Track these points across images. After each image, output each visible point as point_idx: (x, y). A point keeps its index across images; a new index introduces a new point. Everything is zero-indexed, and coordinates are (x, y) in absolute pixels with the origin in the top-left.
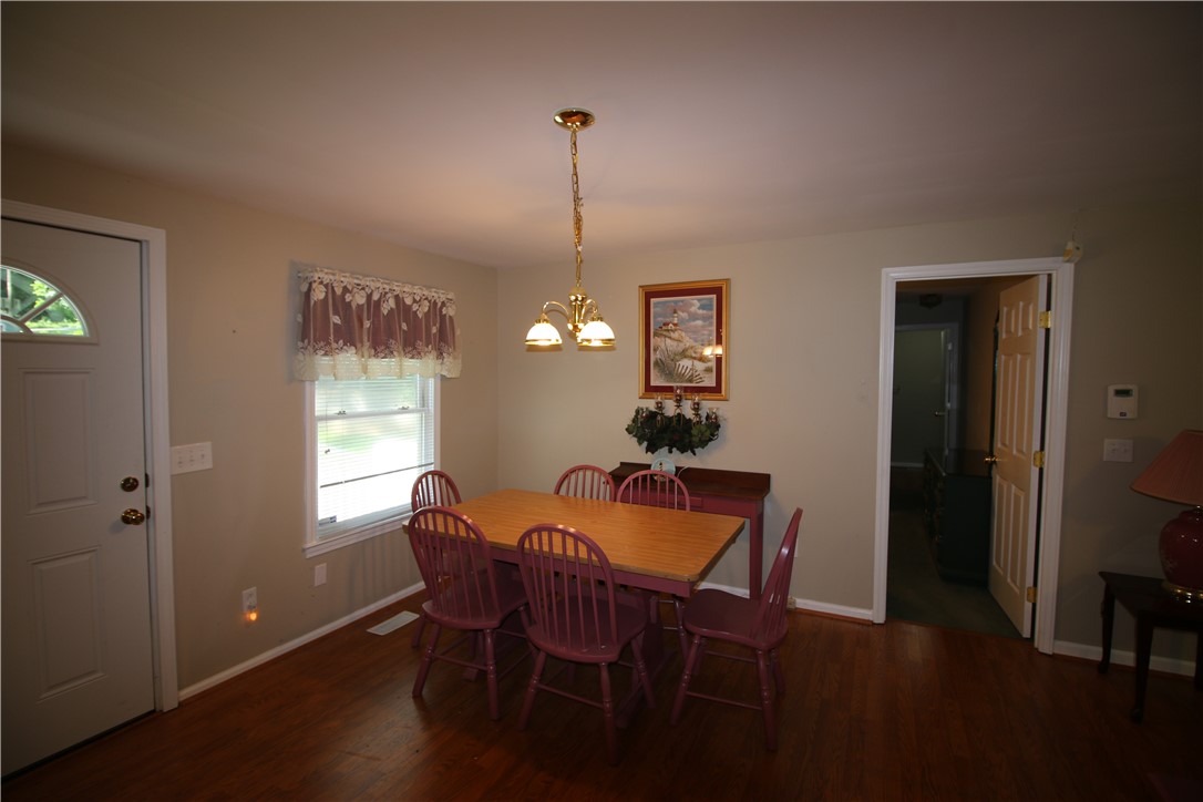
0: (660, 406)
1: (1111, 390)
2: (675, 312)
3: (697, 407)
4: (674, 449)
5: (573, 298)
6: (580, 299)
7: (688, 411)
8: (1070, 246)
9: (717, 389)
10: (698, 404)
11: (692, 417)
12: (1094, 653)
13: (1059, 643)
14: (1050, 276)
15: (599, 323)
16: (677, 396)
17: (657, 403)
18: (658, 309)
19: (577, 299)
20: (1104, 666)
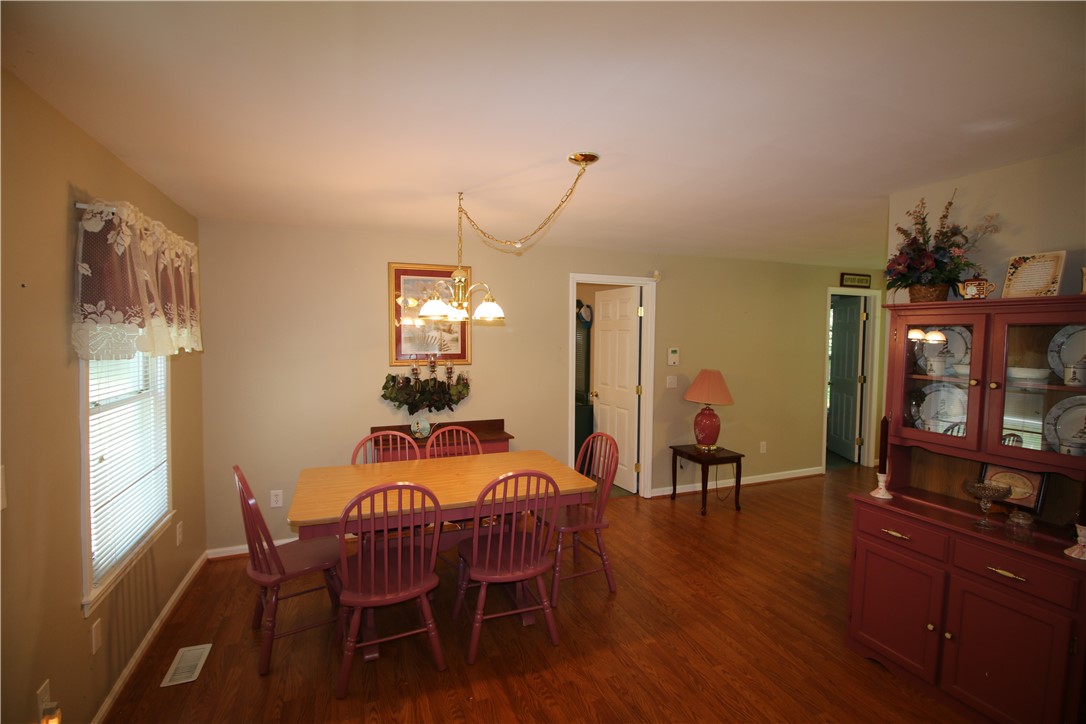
0: (415, 372)
1: (670, 350)
2: (425, 290)
3: (450, 372)
4: (433, 409)
5: (457, 280)
6: (463, 280)
7: (441, 375)
8: (656, 273)
9: (462, 356)
10: (451, 368)
11: (445, 380)
12: (668, 491)
13: (655, 490)
14: (641, 288)
15: (490, 304)
16: (431, 363)
17: (413, 370)
18: (407, 286)
19: (460, 281)
20: (674, 496)
